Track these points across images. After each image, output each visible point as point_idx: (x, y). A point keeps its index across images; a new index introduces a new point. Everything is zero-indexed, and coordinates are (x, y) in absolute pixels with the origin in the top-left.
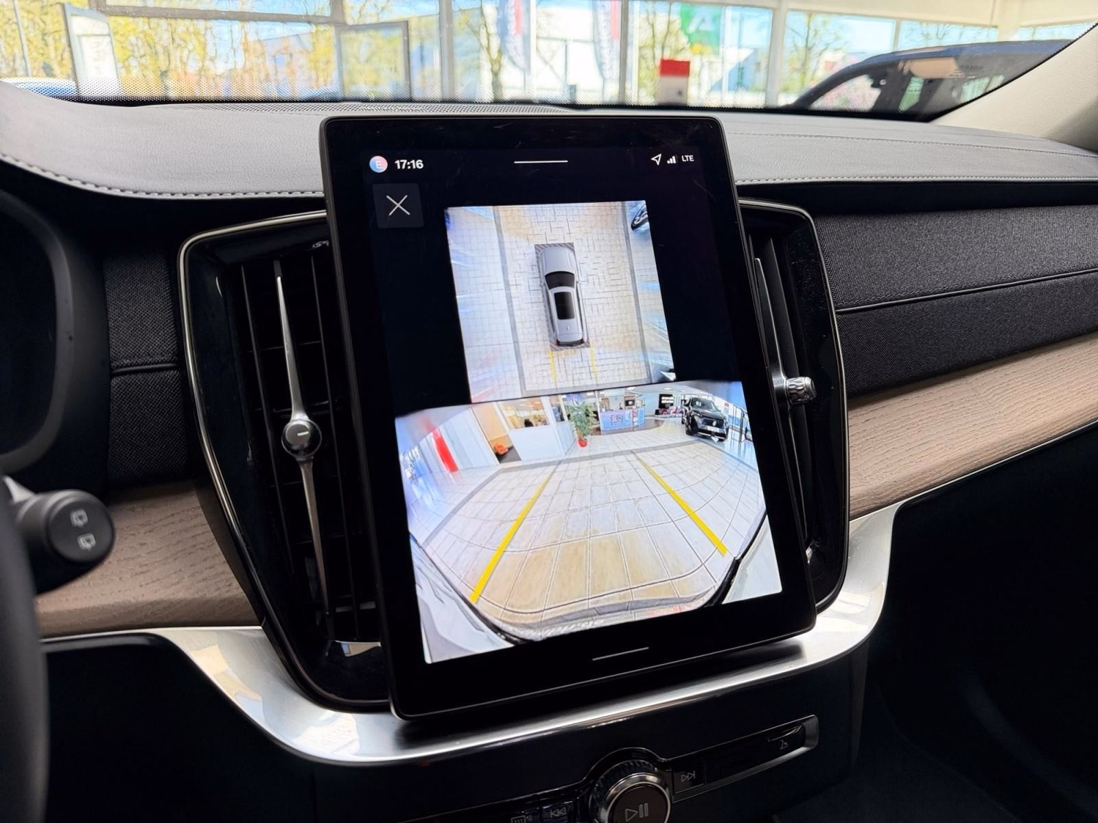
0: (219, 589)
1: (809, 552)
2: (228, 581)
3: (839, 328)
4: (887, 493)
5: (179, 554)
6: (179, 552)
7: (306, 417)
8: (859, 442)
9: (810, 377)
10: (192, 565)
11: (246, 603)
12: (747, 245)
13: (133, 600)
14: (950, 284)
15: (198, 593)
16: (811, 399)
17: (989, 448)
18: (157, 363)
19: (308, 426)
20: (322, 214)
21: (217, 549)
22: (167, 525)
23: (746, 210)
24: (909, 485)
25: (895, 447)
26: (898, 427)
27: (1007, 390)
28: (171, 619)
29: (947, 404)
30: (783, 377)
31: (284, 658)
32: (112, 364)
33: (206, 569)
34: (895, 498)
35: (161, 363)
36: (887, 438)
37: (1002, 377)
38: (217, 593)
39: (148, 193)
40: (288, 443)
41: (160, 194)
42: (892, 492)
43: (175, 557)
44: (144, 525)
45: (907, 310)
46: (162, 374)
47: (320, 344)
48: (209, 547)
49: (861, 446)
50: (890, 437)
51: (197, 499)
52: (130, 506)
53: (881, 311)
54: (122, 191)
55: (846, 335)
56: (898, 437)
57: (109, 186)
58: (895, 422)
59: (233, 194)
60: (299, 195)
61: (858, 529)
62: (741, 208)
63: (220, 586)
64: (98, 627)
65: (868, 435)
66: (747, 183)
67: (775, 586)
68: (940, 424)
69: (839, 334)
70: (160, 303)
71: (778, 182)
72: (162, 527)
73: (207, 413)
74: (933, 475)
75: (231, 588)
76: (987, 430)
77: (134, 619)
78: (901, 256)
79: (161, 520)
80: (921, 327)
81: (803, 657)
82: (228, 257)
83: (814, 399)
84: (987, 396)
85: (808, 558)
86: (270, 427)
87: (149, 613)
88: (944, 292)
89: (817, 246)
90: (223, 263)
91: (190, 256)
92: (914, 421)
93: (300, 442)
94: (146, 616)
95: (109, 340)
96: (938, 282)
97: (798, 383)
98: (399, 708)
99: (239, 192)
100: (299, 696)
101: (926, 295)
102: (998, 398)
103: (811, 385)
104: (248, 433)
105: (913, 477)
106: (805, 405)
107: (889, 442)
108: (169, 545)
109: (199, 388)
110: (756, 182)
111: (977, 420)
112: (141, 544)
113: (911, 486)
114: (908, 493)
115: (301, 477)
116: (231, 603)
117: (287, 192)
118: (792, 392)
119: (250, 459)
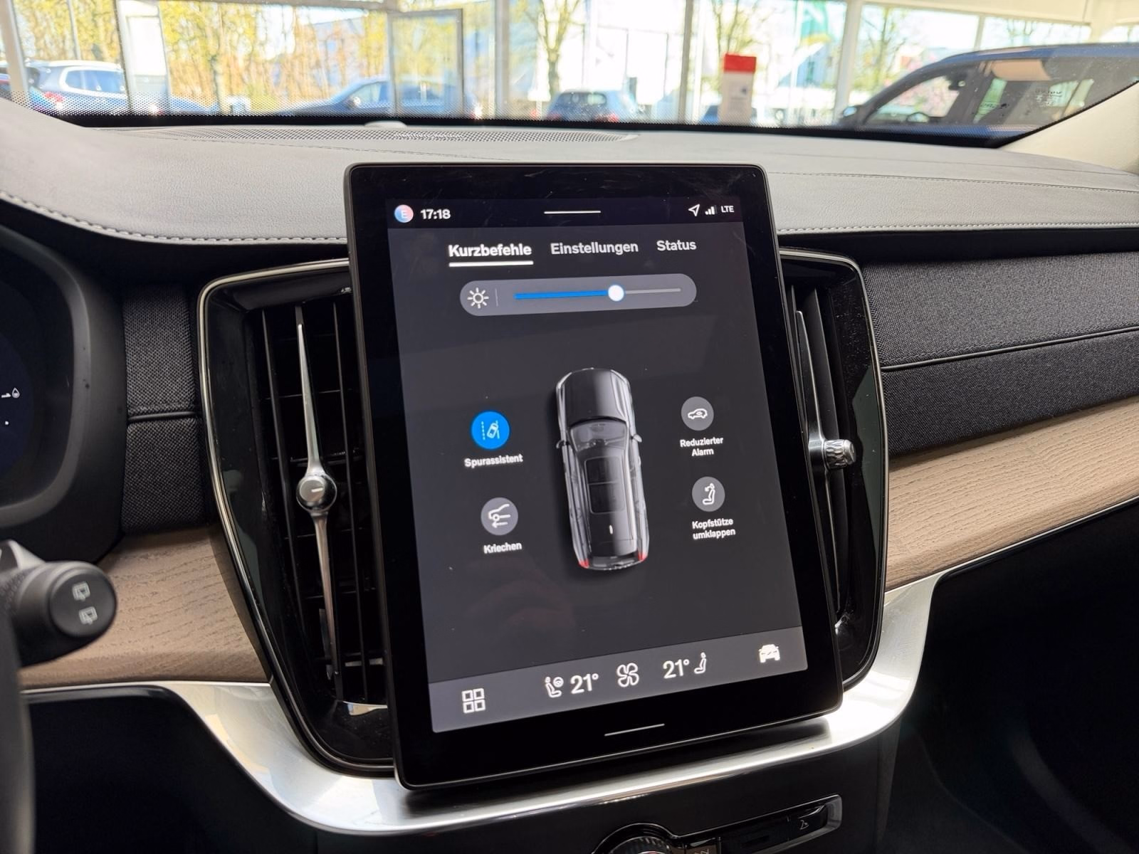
0: (229, 643)
1: (837, 625)
2: (238, 635)
3: (883, 385)
4: (928, 562)
5: (191, 606)
6: (190, 602)
7: (322, 472)
8: (901, 506)
9: (851, 440)
10: (203, 617)
11: (255, 661)
12: (787, 299)
13: (143, 652)
14: (1008, 339)
15: (207, 647)
16: (850, 463)
17: (1043, 515)
18: (175, 411)
19: (322, 482)
20: (343, 262)
21: (228, 602)
22: (180, 574)
23: (786, 261)
24: (951, 554)
25: (940, 512)
26: (943, 491)
27: (1065, 451)
28: (179, 672)
29: (999, 465)
30: (822, 439)
31: (290, 716)
32: (129, 411)
33: (217, 622)
34: (936, 568)
35: (177, 411)
36: (931, 502)
37: (1061, 437)
38: (226, 648)
39: (168, 238)
40: (302, 499)
41: (181, 238)
42: (933, 562)
43: (186, 608)
44: (157, 574)
45: (959, 367)
46: (178, 422)
47: (339, 393)
48: (220, 598)
49: (902, 511)
50: (935, 500)
51: (211, 547)
52: (143, 553)
53: (931, 368)
54: (143, 235)
55: (891, 394)
56: (943, 501)
57: (131, 231)
58: (942, 485)
59: (255, 239)
60: (323, 241)
61: (895, 601)
62: (782, 260)
63: (230, 641)
64: (107, 677)
65: (911, 498)
66: (792, 232)
67: (801, 664)
68: (990, 487)
69: (884, 392)
70: (179, 348)
71: (825, 231)
72: (175, 576)
73: (222, 465)
74: (979, 544)
75: (241, 642)
76: (1040, 495)
77: (142, 671)
78: (955, 307)
79: (174, 569)
80: (973, 385)
81: (828, 737)
82: (248, 303)
83: (853, 463)
84: (1043, 457)
85: (837, 631)
86: (285, 479)
87: (158, 665)
88: (1000, 348)
89: (864, 299)
90: (243, 310)
91: (209, 303)
92: (961, 484)
93: (314, 499)
94: (154, 668)
95: (126, 386)
96: (994, 337)
97: (836, 446)
98: (403, 778)
99: (261, 237)
100: (304, 757)
101: (980, 351)
102: (1055, 461)
103: (851, 448)
104: (263, 485)
105: (958, 546)
106: (844, 469)
107: (934, 506)
108: (181, 595)
109: (214, 438)
110: (800, 231)
111: (1031, 484)
112: (153, 593)
113: (954, 556)
114: (949, 563)
115: (314, 532)
116: (240, 658)
117: (310, 237)
118: (830, 455)
119: (264, 509)
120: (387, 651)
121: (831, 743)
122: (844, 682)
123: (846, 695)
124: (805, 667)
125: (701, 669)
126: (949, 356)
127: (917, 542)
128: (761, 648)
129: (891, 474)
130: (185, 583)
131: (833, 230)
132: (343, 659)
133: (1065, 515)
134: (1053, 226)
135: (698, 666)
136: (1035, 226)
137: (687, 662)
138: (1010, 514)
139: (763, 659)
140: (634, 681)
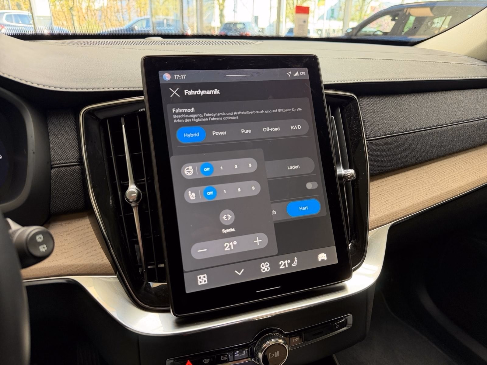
0: (98, 260)
1: (350, 245)
2: (102, 256)
3: (367, 147)
4: (386, 219)
5: (81, 244)
6: (81, 243)
7: (135, 187)
8: (375, 196)
9: (354, 169)
10: (87, 249)
11: (110, 266)
12: (328, 111)
13: (62, 264)
14: (418, 127)
15: (89, 261)
16: (354, 179)
17: (432, 199)
18: (71, 163)
19: (136, 191)
20: (142, 98)
21: (97, 242)
22: (76, 231)
23: (327, 95)
24: (395, 216)
25: (391, 198)
26: (392, 190)
27: (441, 172)
28: (78, 272)
29: (414, 179)
30: (342, 169)
31: (126, 289)
32: (52, 163)
33: (93, 251)
34: (389, 221)
35: (73, 163)
36: (387, 194)
37: (439, 166)
38: (98, 261)
39: (66, 89)
40: (127, 198)
41: (71, 89)
42: (388, 219)
43: (79, 246)
44: (66, 232)
45: (398, 138)
46: (73, 167)
47: (141, 154)
48: (94, 241)
49: (375, 198)
51: (88, 220)
52: (60, 223)
53: (386, 139)
54: (55, 88)
55: (370, 150)
56: (391, 194)
57: (49, 86)
58: (391, 187)
59: (103, 89)
60: (132, 89)
61: (372, 235)
62: (325, 95)
63: (99, 258)
64: (47, 275)
65: (379, 193)
66: (329, 83)
67: (335, 261)
68: (410, 188)
69: (368, 149)
70: (72, 136)
71: (343, 82)
72: (74, 232)
73: (93, 185)
74: (406, 211)
75: (103, 259)
76: (431, 191)
77: (62, 272)
78: (397, 114)
79: (73, 229)
80: (404, 146)
81: (347, 291)
82: (101, 116)
83: (355, 179)
84: (432, 175)
85: (349, 248)
86: (120, 190)
87: (69, 270)
88: (415, 130)
89: (359, 111)
90: (99, 119)
91: (84, 116)
92: (399, 187)
93: (132, 198)
94: (67, 271)
95: (50, 152)
96: (412, 126)
97: (348, 172)
98: (174, 312)
99: (106, 88)
100: (132, 305)
101: (406, 132)
102: (437, 176)
103: (354, 173)
104: (111, 193)
105: (398, 212)
106: (351, 181)
107: (388, 196)
108: (77, 240)
109: (89, 174)
110: (333, 83)
111: (427, 186)
112: (65, 240)
113: (396, 216)
114: (395, 219)
115: (133, 212)
116: (103, 266)
117: (127, 87)
118: (345, 176)
119: (111, 203)
120: (166, 260)
121: (348, 293)
122: (353, 268)
123: (354, 274)
124: (337, 262)
125: (295, 264)
126: (394, 134)
127: (381, 211)
128: (319, 255)
129: (370, 183)
130: (78, 235)
131: (346, 82)
132: (147, 265)
133: (441, 199)
134: (436, 79)
135: (294, 263)
136: (429, 79)
137: (289, 261)
138: (419, 199)
139: (320, 259)
140: (268, 270)
